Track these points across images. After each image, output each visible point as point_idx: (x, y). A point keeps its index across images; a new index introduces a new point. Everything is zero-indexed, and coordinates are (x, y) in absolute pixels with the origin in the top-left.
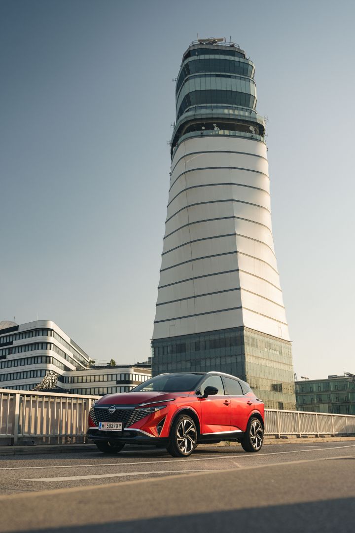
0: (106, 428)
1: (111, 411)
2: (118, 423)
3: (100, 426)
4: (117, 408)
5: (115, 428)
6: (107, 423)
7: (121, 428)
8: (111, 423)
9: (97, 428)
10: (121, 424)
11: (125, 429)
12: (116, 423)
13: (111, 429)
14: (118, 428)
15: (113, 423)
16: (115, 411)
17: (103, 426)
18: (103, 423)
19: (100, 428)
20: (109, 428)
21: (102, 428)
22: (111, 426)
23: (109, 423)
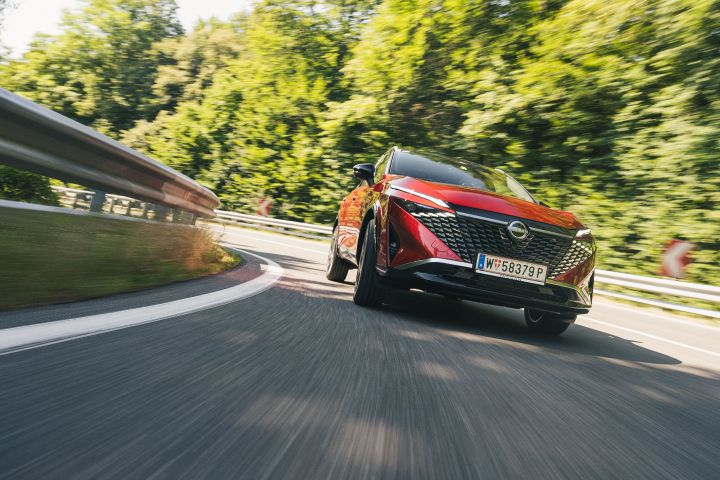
0: (500, 270)
1: (517, 234)
2: (536, 267)
3: (482, 261)
4: (531, 229)
5: (526, 275)
6: (503, 260)
7: (542, 277)
8: (516, 262)
9: (470, 266)
10: (545, 268)
11: (549, 281)
12: (530, 265)
13: (513, 276)
14: (534, 277)
15: (523, 264)
16: (528, 236)
17: (490, 264)
18: (488, 257)
19: (482, 269)
20: (508, 272)
21: (485, 268)
22: (516, 268)
23: (510, 261)
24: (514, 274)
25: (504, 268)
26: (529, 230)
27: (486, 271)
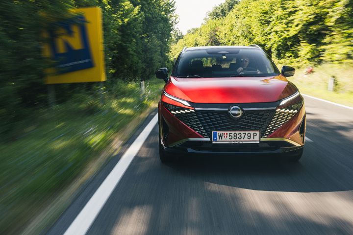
0: (228, 139)
1: (235, 115)
2: (252, 132)
3: (215, 136)
4: (245, 109)
5: (246, 139)
6: (229, 132)
7: (257, 138)
8: (238, 132)
9: (209, 139)
10: (258, 133)
11: (263, 139)
12: (247, 132)
13: (237, 141)
14: (252, 139)
15: (242, 132)
16: (243, 114)
17: (221, 136)
18: (219, 133)
19: (216, 140)
20: (233, 139)
21: (218, 140)
22: (238, 136)
23: (233, 133)
24: (238, 139)
25: (231, 137)
26: (242, 110)
27: (219, 141)
